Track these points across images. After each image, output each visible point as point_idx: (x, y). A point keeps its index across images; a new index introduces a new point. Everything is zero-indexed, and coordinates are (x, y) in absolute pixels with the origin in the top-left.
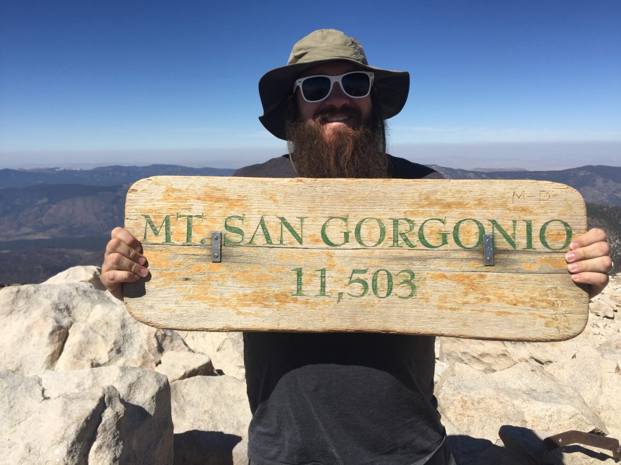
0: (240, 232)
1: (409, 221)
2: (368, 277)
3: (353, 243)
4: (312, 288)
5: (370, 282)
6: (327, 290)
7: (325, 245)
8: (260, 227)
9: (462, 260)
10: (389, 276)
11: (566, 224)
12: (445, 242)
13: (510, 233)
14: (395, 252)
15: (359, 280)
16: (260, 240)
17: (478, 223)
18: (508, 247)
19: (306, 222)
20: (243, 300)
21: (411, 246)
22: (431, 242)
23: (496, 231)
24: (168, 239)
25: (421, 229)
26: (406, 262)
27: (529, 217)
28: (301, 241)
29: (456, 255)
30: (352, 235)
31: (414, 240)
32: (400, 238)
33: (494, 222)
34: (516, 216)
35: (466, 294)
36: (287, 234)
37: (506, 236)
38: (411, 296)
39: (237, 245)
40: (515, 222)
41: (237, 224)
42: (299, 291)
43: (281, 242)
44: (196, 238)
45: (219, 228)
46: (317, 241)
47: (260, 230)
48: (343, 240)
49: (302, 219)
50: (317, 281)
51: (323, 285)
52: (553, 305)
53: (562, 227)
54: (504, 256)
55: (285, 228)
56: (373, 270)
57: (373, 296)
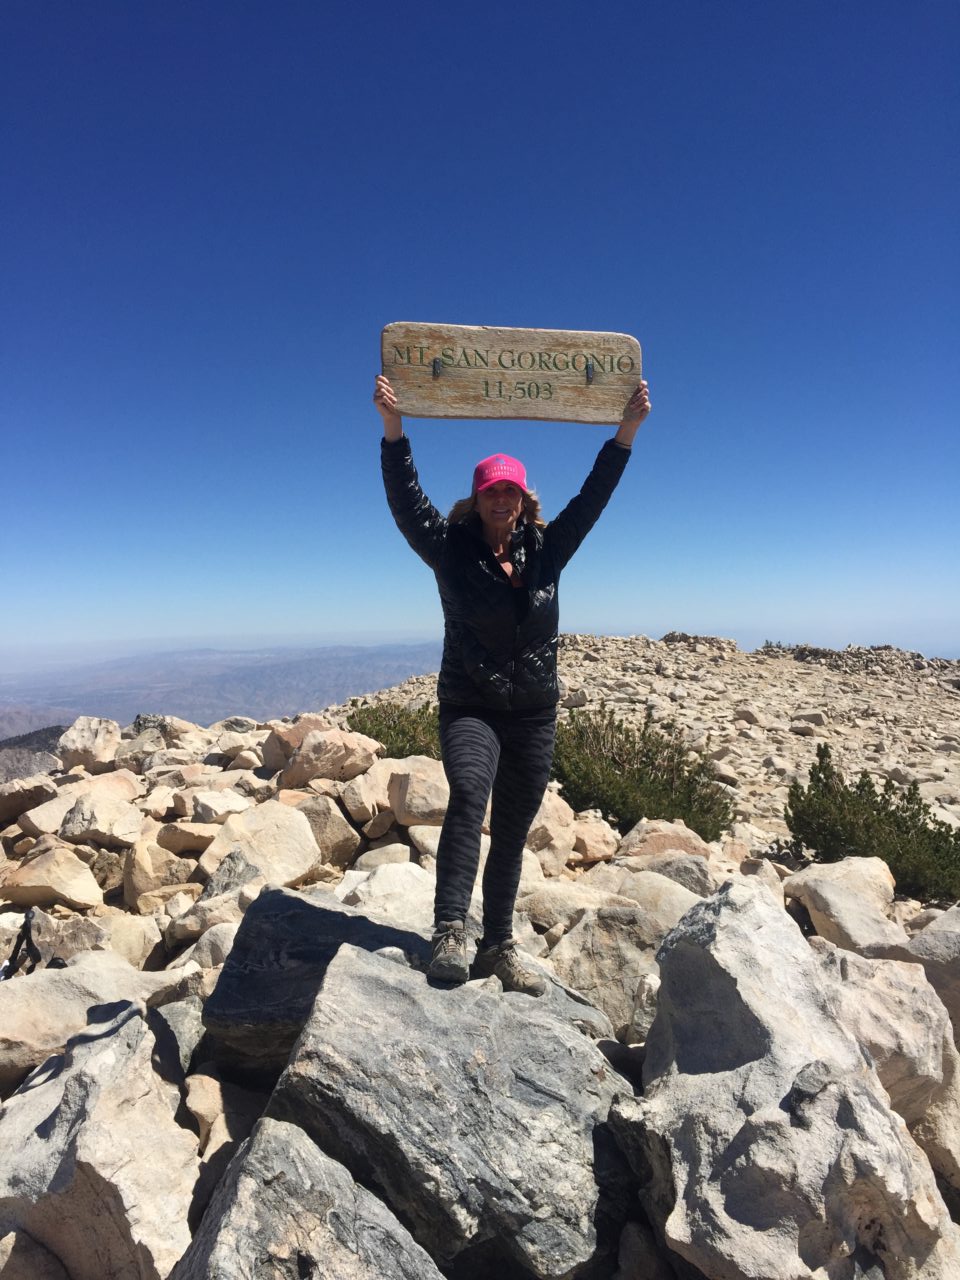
0: (451, 358)
1: (548, 354)
2: (525, 387)
3: (517, 367)
4: (494, 392)
5: (526, 390)
6: (503, 394)
7: (501, 368)
8: (463, 356)
10: (537, 386)
11: (631, 358)
12: (568, 367)
13: (601, 362)
14: (541, 372)
15: (519, 388)
16: (463, 363)
17: (585, 356)
18: (601, 371)
19: (490, 353)
20: (456, 400)
21: (549, 369)
22: (560, 367)
23: (595, 361)
24: (409, 362)
25: (554, 359)
26: (547, 378)
27: (611, 354)
28: (486, 364)
29: (573, 374)
30: (516, 362)
31: (551, 365)
32: (543, 364)
33: (593, 356)
34: (605, 353)
35: (578, 397)
36: (480, 362)
37: (600, 364)
38: (548, 397)
39: (450, 366)
40: (604, 356)
41: (450, 352)
42: (487, 395)
43: (476, 364)
44: (426, 361)
45: (439, 355)
46: (496, 365)
47: (463, 358)
48: (510, 365)
49: (487, 351)
50: (497, 389)
51: (500, 391)
53: (629, 360)
54: (599, 376)
55: (477, 356)
56: (528, 383)
57: (528, 397)
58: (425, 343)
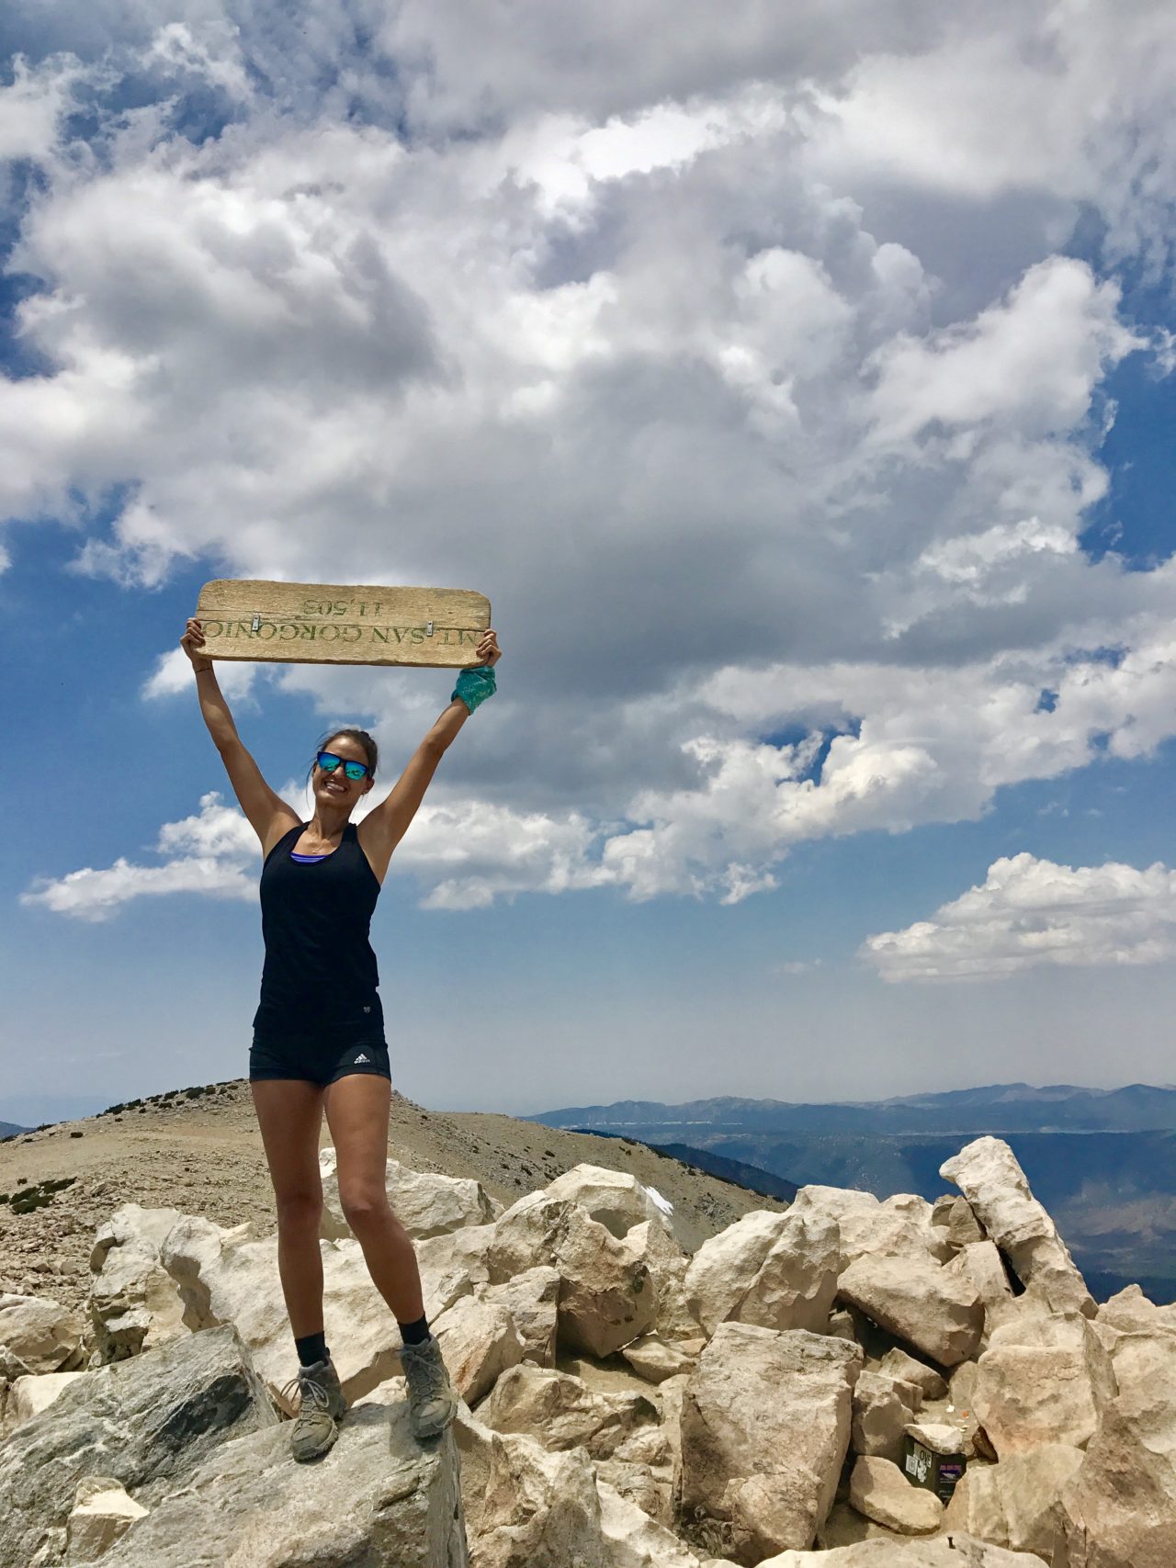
0: (415, 636)
1: (304, 639)
3: (341, 628)
7: (360, 627)
8: (401, 637)
12: (283, 627)
13: (241, 631)
14: (315, 623)
16: (401, 631)
19: (371, 639)
22: (291, 628)
31: (302, 629)
36: (384, 634)
37: (244, 630)
40: (236, 637)
41: (417, 640)
43: (387, 630)
44: (443, 633)
46: (364, 630)
49: (374, 641)
55: (385, 637)
58: (441, 648)
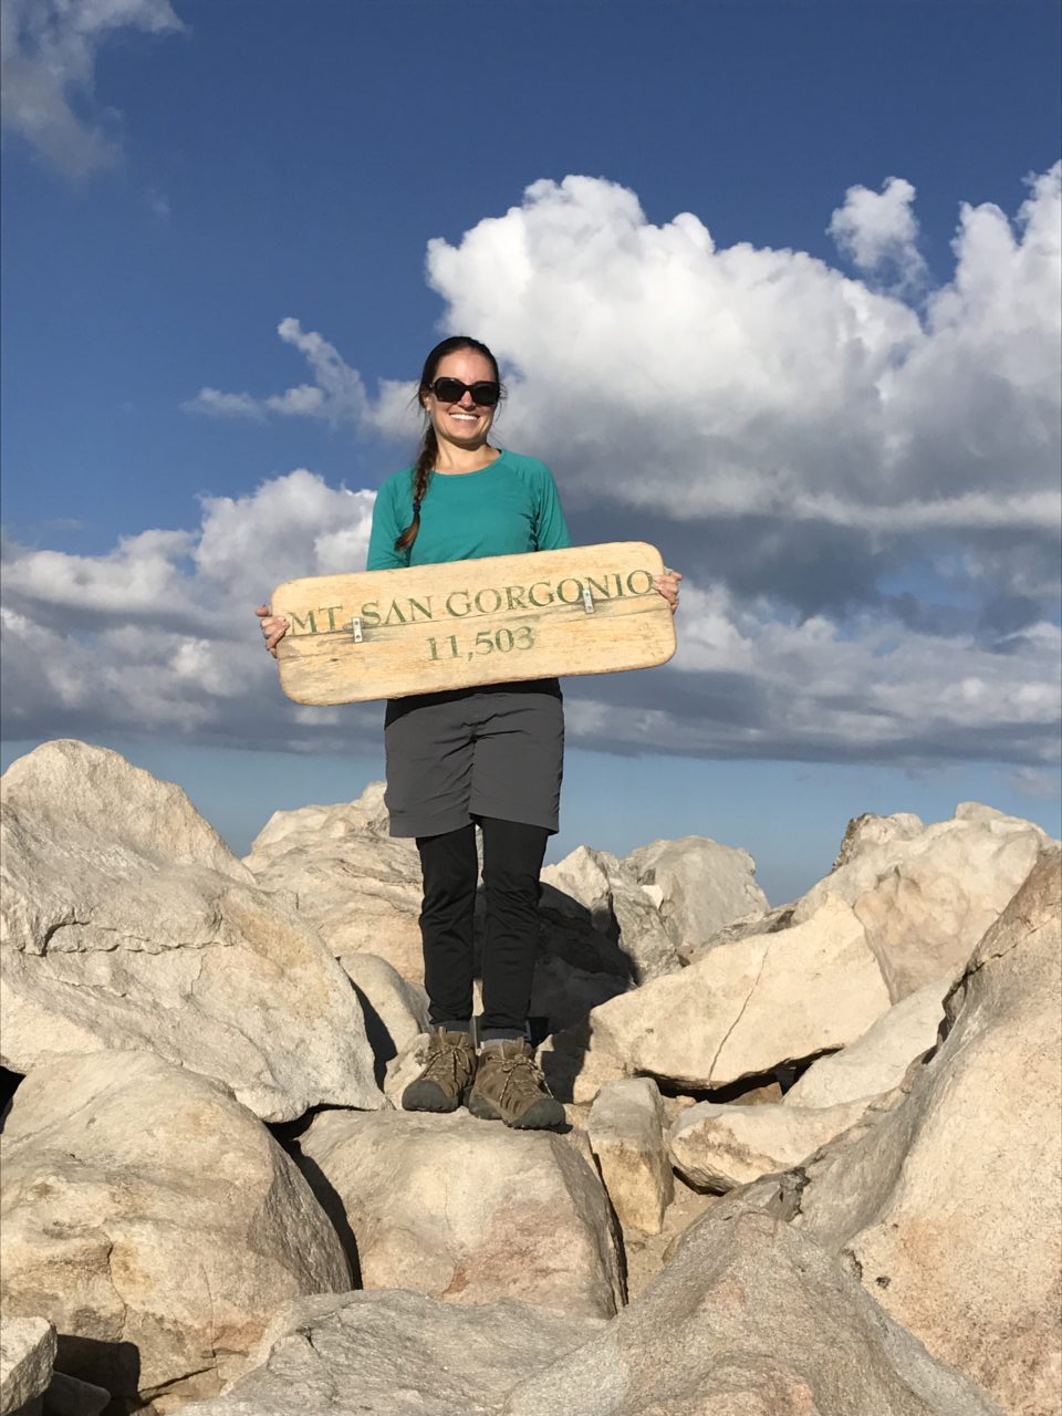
0: (375, 615)
1: (521, 588)
2: (492, 637)
3: (475, 611)
4: (445, 650)
5: (494, 641)
6: (458, 651)
7: (451, 616)
8: (394, 611)
9: (568, 612)
10: (510, 633)
11: (647, 574)
12: (552, 600)
13: (603, 586)
14: (512, 614)
15: (484, 641)
16: (395, 620)
17: (577, 582)
18: (605, 597)
19: (432, 600)
21: (524, 607)
22: (540, 602)
23: (592, 586)
24: (314, 629)
25: (531, 592)
26: (522, 621)
27: (616, 572)
28: (429, 615)
29: (562, 609)
31: (526, 601)
32: (515, 604)
33: (589, 579)
34: (606, 572)
35: (575, 639)
36: (418, 612)
37: (600, 589)
38: (529, 647)
39: (375, 626)
40: (606, 577)
41: (371, 609)
42: (435, 658)
43: (414, 619)
44: (338, 626)
45: (358, 614)
46: (444, 613)
48: (465, 611)
49: (429, 598)
50: (450, 646)
51: (455, 650)
52: (646, 637)
53: (645, 576)
54: (602, 604)
55: (414, 607)
56: (495, 631)
57: (498, 652)
58: (334, 601)
